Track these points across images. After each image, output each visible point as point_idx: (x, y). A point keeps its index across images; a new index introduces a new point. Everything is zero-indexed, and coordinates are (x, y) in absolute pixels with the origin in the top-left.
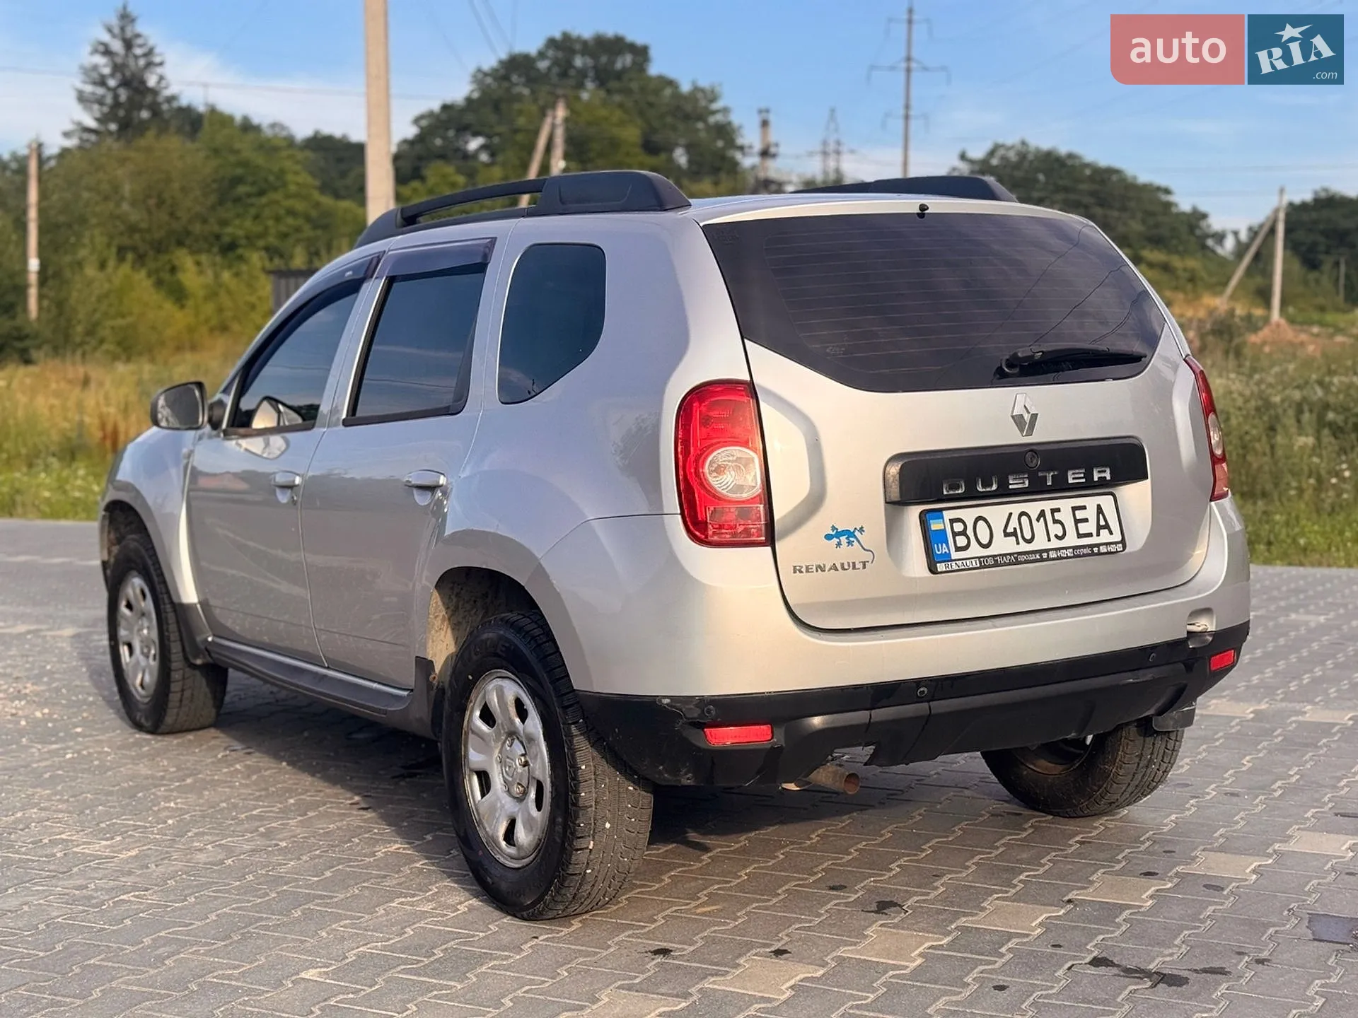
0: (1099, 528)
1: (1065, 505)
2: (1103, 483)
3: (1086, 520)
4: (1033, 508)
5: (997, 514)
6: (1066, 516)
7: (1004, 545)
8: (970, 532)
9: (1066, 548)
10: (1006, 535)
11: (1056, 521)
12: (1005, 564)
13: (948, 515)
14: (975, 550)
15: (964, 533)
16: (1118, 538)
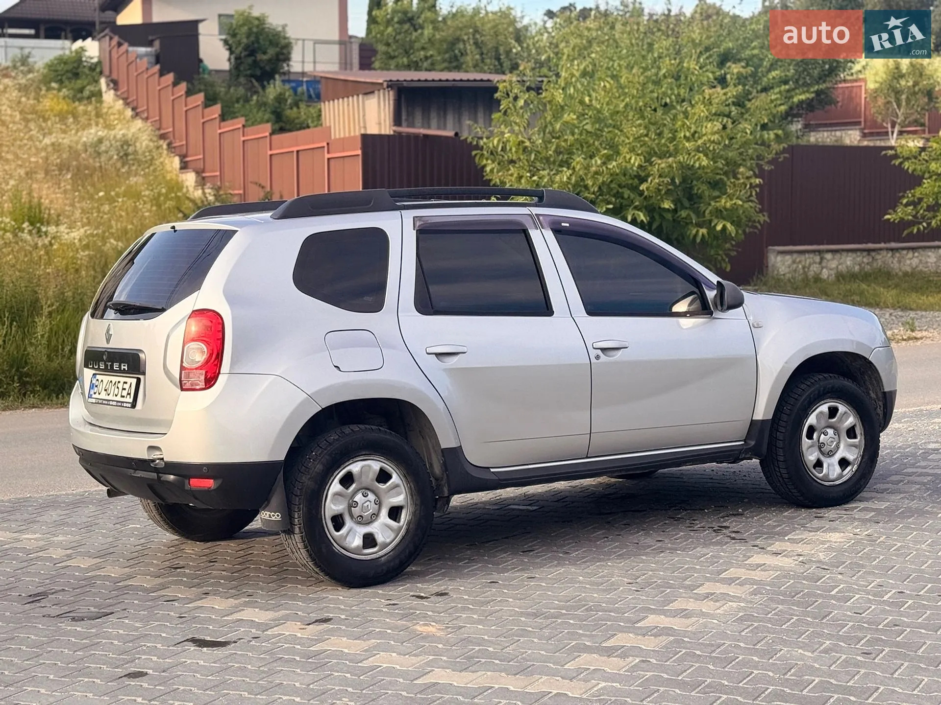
0: (128, 394)
1: (122, 380)
2: (124, 371)
3: (125, 389)
4: (114, 379)
5: (105, 379)
6: (120, 386)
7: (103, 396)
8: (98, 386)
9: (115, 401)
10: (105, 390)
11: (118, 387)
12: (100, 404)
13: (98, 377)
14: (97, 396)
15: (96, 386)
16: (131, 400)
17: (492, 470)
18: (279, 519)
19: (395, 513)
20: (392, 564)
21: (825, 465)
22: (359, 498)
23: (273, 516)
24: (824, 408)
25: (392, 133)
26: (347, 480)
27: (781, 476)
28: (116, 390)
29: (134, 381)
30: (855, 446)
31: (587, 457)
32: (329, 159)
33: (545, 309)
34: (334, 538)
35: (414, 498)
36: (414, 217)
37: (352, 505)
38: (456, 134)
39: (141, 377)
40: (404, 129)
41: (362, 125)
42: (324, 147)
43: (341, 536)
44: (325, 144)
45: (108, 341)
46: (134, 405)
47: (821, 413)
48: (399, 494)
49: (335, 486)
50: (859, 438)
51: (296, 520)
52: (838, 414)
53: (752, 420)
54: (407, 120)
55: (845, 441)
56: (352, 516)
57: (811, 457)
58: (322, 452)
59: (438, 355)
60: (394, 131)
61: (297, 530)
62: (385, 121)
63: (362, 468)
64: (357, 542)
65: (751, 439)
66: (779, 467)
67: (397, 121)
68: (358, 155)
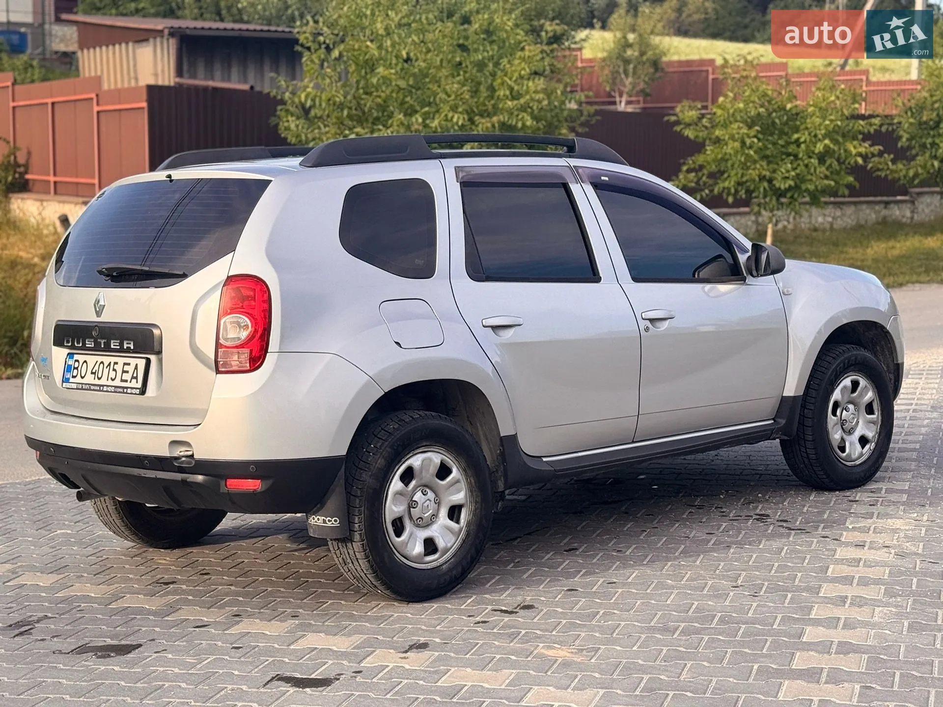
0: (133, 378)
1: (121, 361)
2: (128, 350)
3: (127, 372)
4: (107, 360)
5: (92, 360)
6: (119, 368)
7: (90, 379)
8: (79, 369)
9: (112, 386)
10: (92, 373)
11: (114, 370)
12: (85, 389)
13: (76, 357)
14: (78, 379)
15: (77, 368)
16: (139, 385)
17: (544, 459)
18: (337, 524)
19: (454, 512)
20: (454, 572)
21: (848, 445)
22: (418, 496)
23: (329, 521)
24: (847, 382)
25: (172, 84)
26: (408, 476)
27: (808, 457)
28: (112, 374)
29: (142, 363)
30: (874, 423)
31: (633, 442)
32: (98, 112)
33: (591, 274)
34: (396, 545)
35: (474, 494)
36: (455, 167)
37: (412, 504)
38: (252, 88)
39: (153, 358)
40: (187, 81)
41: (132, 74)
42: (92, 99)
43: (403, 542)
44: (93, 96)
45: (98, 314)
46: (143, 391)
47: (845, 387)
48: (459, 491)
49: (396, 484)
50: (876, 413)
51: (356, 526)
52: (859, 389)
53: (782, 397)
54: (189, 71)
55: (865, 417)
56: (411, 518)
57: (836, 436)
58: (383, 444)
59: (495, 328)
60: (178, 83)
61: (357, 537)
62: (163, 71)
63: (423, 461)
64: (418, 548)
65: (780, 418)
66: (806, 447)
67: (179, 73)
68: (143, 108)
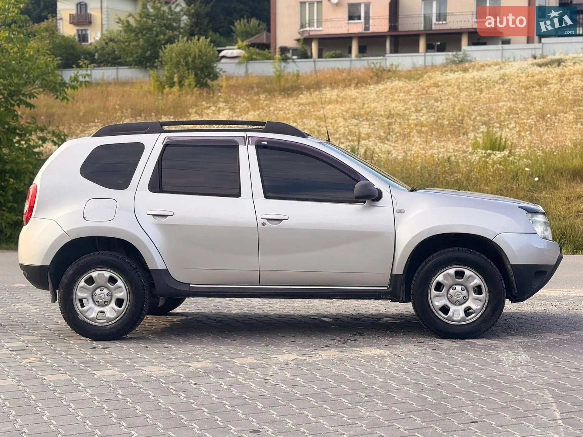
17: (192, 286)
19: (119, 302)
21: (451, 311)
22: (97, 291)
24: (451, 271)
26: (90, 281)
30: (480, 300)
31: (260, 285)
33: (236, 193)
34: (80, 311)
35: (130, 295)
36: (165, 138)
37: (94, 294)
43: (83, 310)
47: (448, 274)
48: (121, 292)
49: (82, 284)
50: (484, 294)
52: (465, 276)
53: (391, 274)
55: (473, 296)
56: (94, 301)
57: (439, 303)
59: (154, 215)
63: (98, 275)
64: (94, 315)
